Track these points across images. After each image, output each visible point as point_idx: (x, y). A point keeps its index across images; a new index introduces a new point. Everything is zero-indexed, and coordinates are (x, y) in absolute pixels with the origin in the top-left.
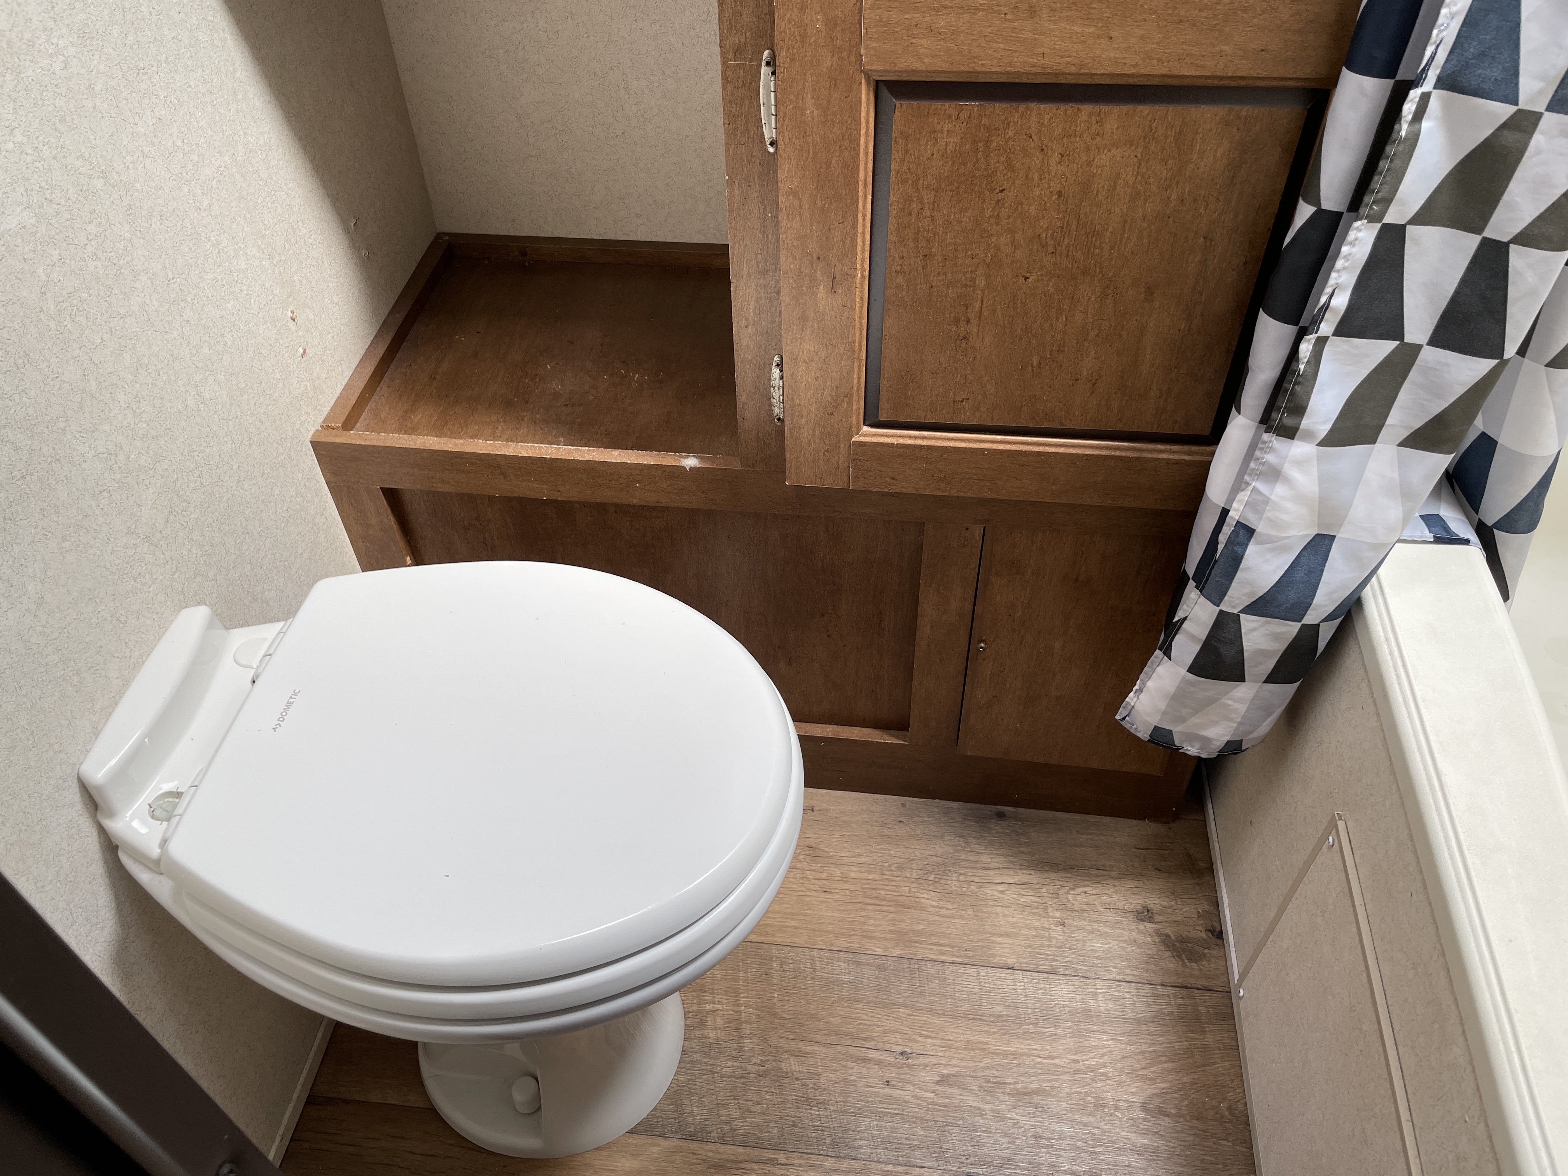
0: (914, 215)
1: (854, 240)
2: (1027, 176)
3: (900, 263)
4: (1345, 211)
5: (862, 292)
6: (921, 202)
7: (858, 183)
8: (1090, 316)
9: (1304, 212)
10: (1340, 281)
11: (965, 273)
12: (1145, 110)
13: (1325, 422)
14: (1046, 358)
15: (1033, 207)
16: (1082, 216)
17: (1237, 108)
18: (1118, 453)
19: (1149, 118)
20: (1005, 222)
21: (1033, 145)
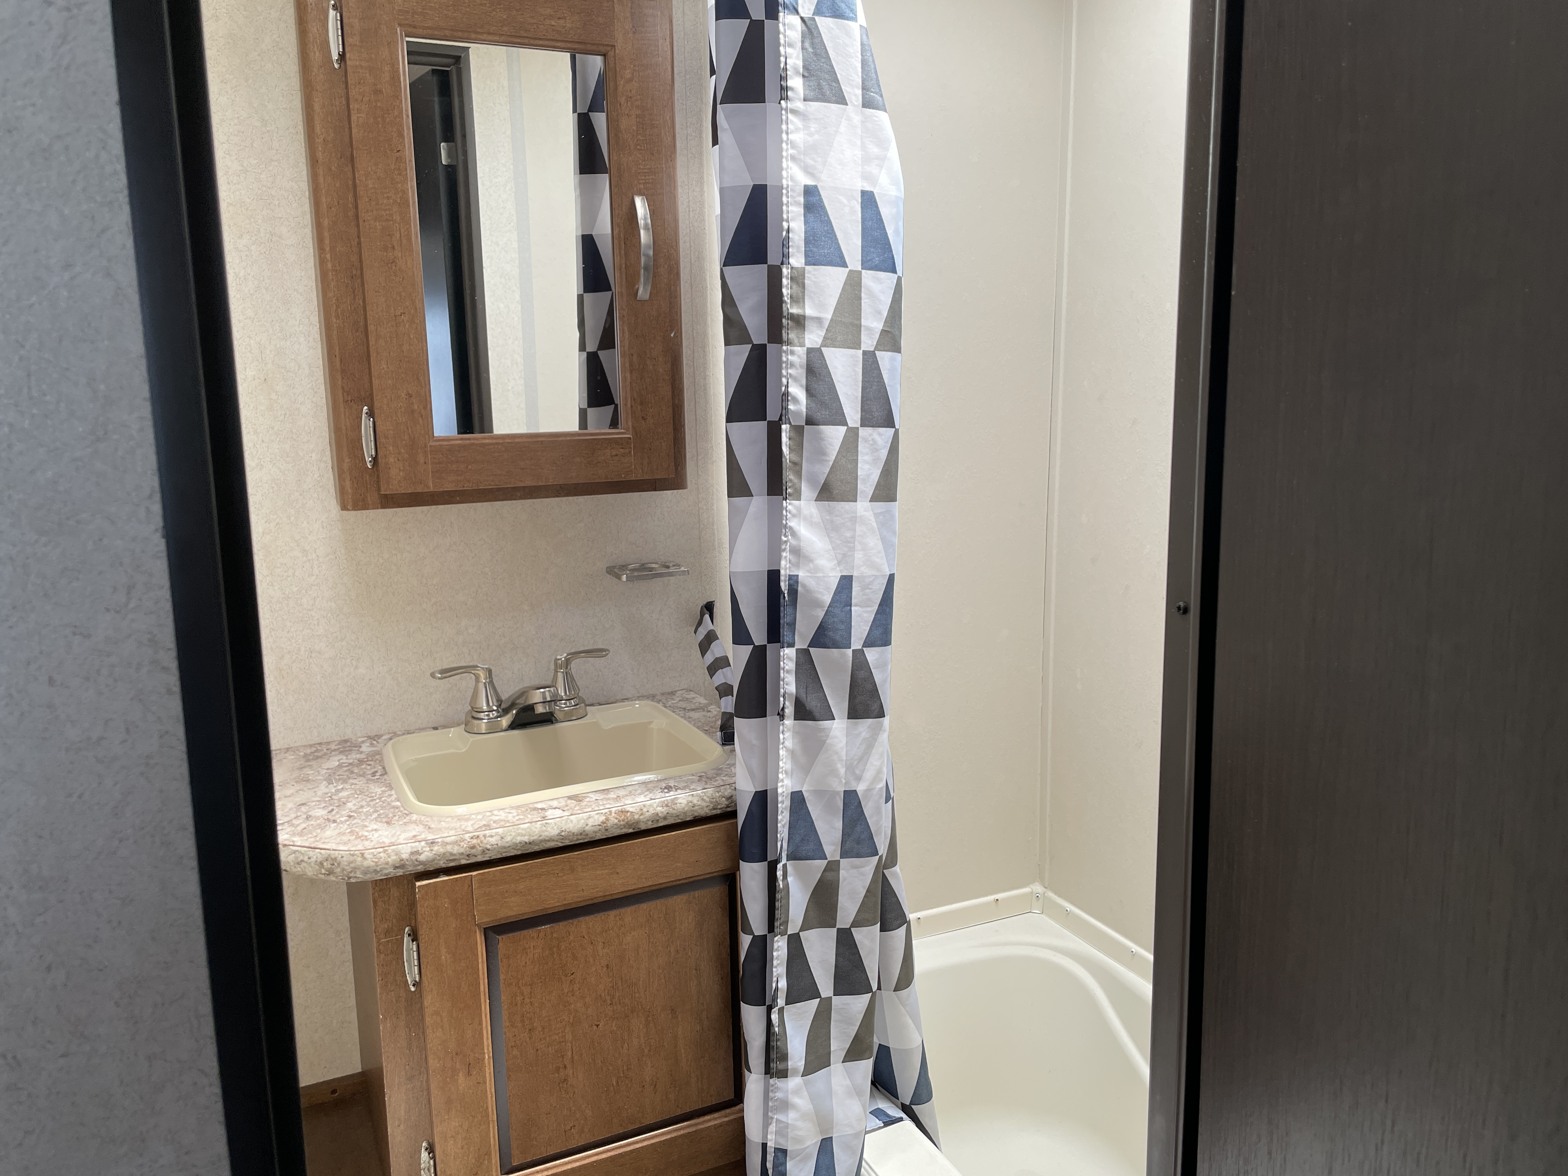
0: (519, 1004)
1: (481, 1034)
2: (586, 961)
3: (514, 1040)
4: (767, 933)
5: (489, 1069)
6: (522, 995)
7: (480, 994)
8: (642, 1038)
9: (745, 941)
10: (778, 972)
11: (558, 1034)
12: (644, 906)
13: (800, 1060)
14: (621, 1077)
15: (593, 979)
16: (623, 976)
17: (692, 893)
18: (682, 1132)
19: (648, 910)
20: (577, 993)
21: (586, 941)
